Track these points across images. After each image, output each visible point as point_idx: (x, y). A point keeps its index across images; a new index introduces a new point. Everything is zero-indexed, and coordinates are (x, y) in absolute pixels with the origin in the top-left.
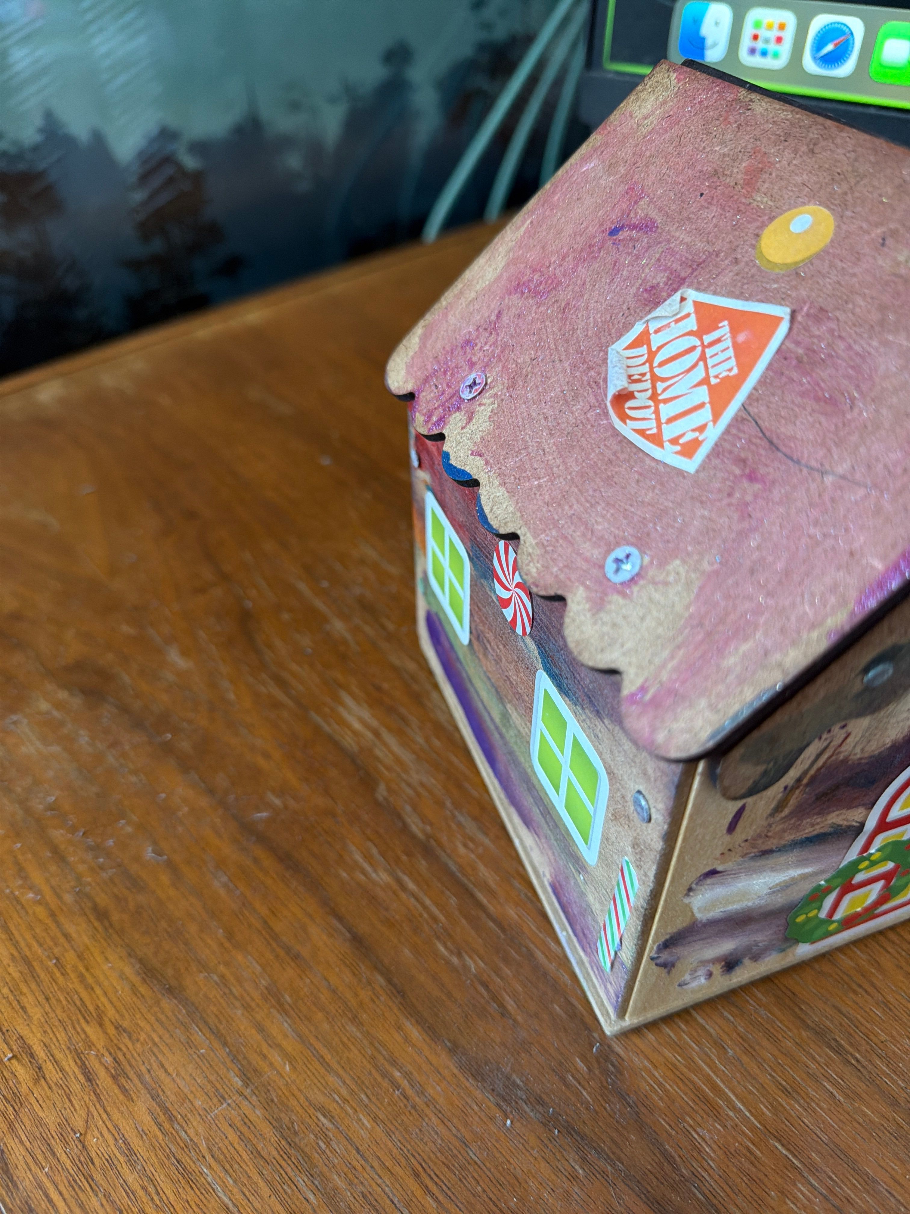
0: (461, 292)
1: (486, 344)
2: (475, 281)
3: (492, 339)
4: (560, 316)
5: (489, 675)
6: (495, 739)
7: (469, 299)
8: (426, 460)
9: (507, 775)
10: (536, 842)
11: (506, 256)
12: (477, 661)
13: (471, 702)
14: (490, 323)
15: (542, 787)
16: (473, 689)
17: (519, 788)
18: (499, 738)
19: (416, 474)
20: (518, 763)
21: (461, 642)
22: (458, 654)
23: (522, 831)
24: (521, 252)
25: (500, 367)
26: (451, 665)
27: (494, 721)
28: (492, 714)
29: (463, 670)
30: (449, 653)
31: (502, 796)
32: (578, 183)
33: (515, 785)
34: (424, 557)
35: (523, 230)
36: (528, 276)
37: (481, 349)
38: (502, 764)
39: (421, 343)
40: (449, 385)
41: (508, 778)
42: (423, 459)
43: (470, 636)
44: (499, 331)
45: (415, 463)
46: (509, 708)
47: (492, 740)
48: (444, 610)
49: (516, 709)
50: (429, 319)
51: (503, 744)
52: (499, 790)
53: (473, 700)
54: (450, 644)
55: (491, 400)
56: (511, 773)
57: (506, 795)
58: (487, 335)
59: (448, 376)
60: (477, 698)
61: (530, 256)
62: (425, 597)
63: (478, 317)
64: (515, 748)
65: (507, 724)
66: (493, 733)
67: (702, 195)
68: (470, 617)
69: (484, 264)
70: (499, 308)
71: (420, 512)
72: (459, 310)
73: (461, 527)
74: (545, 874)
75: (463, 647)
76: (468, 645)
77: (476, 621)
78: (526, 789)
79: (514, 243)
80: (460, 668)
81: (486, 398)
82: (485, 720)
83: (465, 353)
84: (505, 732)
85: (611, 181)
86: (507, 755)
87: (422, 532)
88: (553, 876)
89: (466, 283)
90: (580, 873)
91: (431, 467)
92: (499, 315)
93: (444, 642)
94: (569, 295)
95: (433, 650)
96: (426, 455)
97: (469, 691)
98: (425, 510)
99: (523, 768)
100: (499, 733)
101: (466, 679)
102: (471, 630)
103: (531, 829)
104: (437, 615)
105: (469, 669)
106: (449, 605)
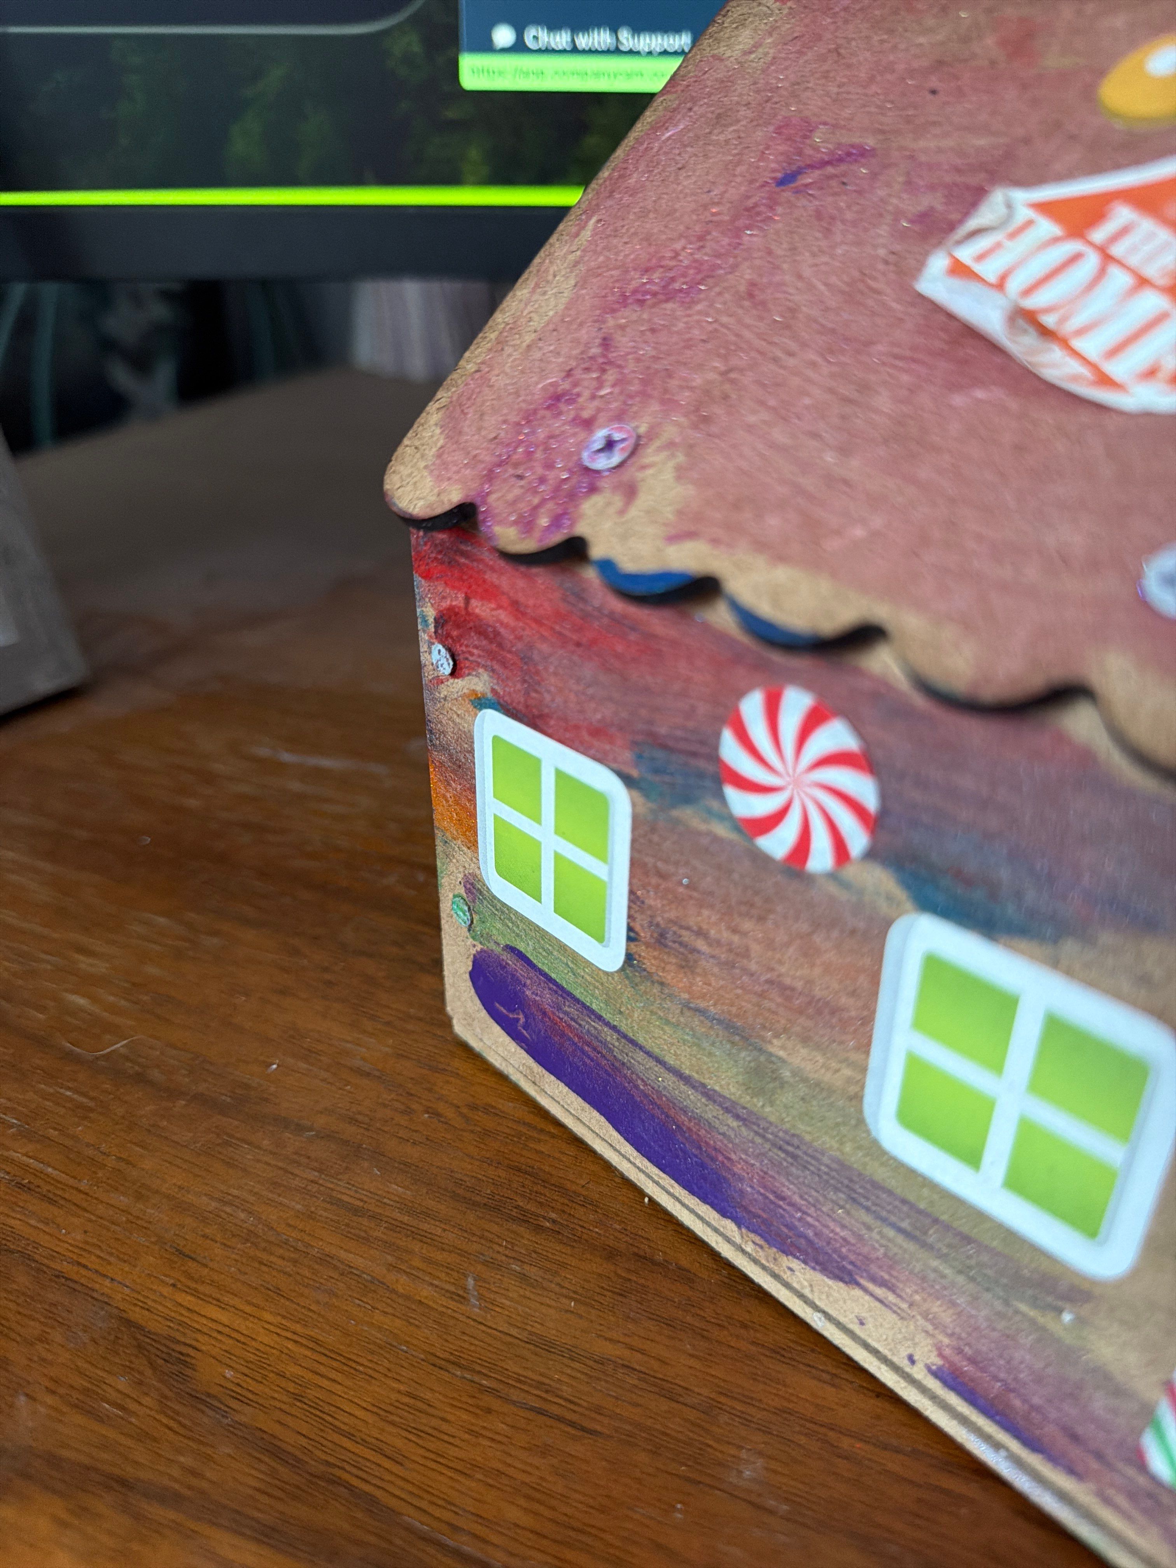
0: (501, 342)
1: (599, 388)
2: (523, 321)
3: (611, 376)
4: (746, 303)
5: (702, 1004)
6: (724, 1134)
7: (524, 345)
8: (476, 647)
9: (771, 1197)
10: (881, 1301)
11: (571, 272)
12: (656, 990)
13: (636, 1087)
14: (592, 358)
15: (911, 1173)
16: (640, 1056)
17: (817, 1209)
18: (739, 1126)
19: (439, 693)
20: (813, 1157)
21: (600, 969)
22: (587, 1001)
23: (828, 1297)
24: (601, 259)
25: (655, 407)
26: (563, 1035)
27: (720, 1096)
28: (712, 1084)
29: (606, 1029)
30: (554, 1013)
31: (749, 1248)
32: (666, 153)
33: (799, 1210)
34: (469, 848)
35: (587, 234)
36: (638, 280)
37: (593, 397)
38: (751, 1179)
39: (446, 432)
40: (549, 466)
41: (773, 1203)
42: (463, 652)
43: (627, 950)
44: (619, 362)
45: (441, 668)
46: (776, 1048)
47: (712, 1142)
48: (538, 929)
49: (805, 1040)
50: (445, 395)
51: (756, 1133)
52: (738, 1240)
53: (643, 1080)
54: (556, 992)
55: (664, 455)
56: (785, 1189)
57: (766, 1240)
58: (595, 375)
59: (539, 455)
60: (658, 1068)
61: (626, 256)
62: (469, 930)
63: (561, 360)
64: (801, 1128)
65: (771, 1085)
66: (717, 1123)
67: (934, 92)
68: (629, 908)
69: (528, 295)
70: (601, 335)
71: (454, 764)
72: (509, 365)
73: (597, 732)
74: (916, 1358)
75: (604, 980)
76: (622, 969)
77: (650, 907)
78: (841, 1203)
79: (579, 253)
80: (595, 1028)
81: (651, 455)
82: (686, 1106)
83: (560, 413)
84: (763, 1106)
85: (735, 131)
86: (771, 1154)
87: (464, 801)
88: (947, 1352)
89: (504, 328)
90: (1060, 1311)
91: (491, 655)
92: (606, 343)
93: (537, 995)
94: (748, 275)
95: (497, 1029)
96: (475, 639)
97: (628, 1064)
98: (472, 752)
99: (833, 1159)
100: (737, 1117)
101: (617, 1044)
102: (632, 934)
103: (863, 1282)
104: (512, 949)
105: (627, 1019)
106: (555, 911)
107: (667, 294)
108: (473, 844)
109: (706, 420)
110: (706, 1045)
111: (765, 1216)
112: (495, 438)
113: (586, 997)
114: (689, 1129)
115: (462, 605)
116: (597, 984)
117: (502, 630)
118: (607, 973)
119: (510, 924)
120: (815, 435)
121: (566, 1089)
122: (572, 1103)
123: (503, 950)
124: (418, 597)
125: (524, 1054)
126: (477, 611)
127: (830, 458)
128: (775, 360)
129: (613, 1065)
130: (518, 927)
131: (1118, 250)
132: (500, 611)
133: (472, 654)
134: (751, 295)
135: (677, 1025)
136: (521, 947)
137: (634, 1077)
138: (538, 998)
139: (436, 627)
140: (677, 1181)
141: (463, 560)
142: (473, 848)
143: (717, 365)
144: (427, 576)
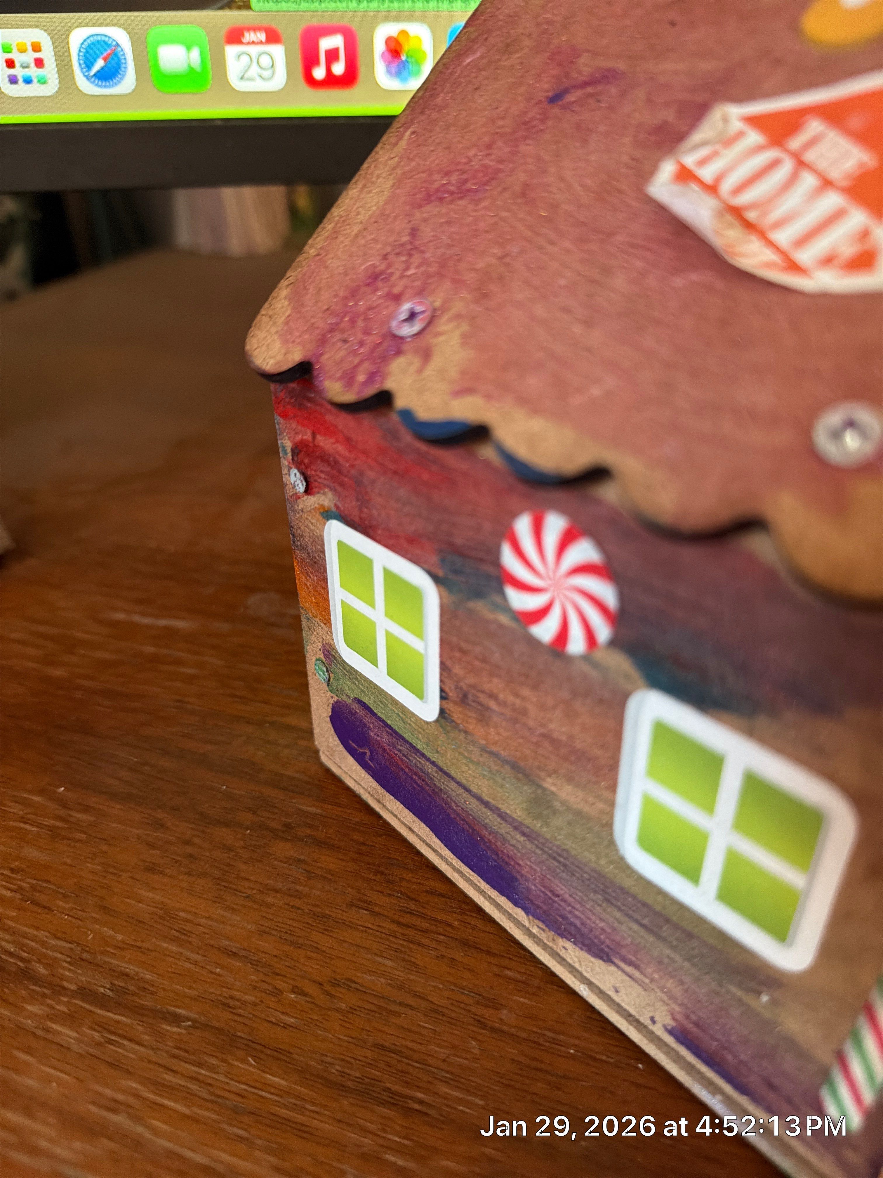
4: (520, 201)
5: (495, 749)
6: (514, 846)
7: (353, 233)
8: (322, 472)
9: (550, 894)
10: (630, 976)
11: (390, 175)
12: (462, 736)
13: (451, 807)
14: (402, 245)
15: (648, 884)
16: (453, 785)
17: (582, 906)
18: (524, 841)
19: (298, 506)
20: (578, 867)
21: (421, 719)
22: (414, 742)
23: (592, 970)
24: (413, 164)
25: (447, 285)
26: (397, 766)
27: (511, 817)
28: (503, 808)
29: (427, 764)
30: (390, 750)
31: (535, 930)
32: (465, 76)
33: (570, 905)
34: (325, 624)
35: (403, 143)
36: (439, 180)
37: (402, 277)
38: (535, 879)
39: (292, 305)
40: (367, 332)
41: (550, 898)
42: (313, 476)
43: (441, 705)
44: (422, 248)
45: (297, 488)
46: (549, 784)
47: (505, 851)
48: (376, 687)
49: (570, 780)
50: (293, 274)
51: (537, 847)
52: (527, 924)
53: (455, 802)
54: (391, 735)
55: (451, 326)
56: (558, 889)
57: (547, 926)
58: (404, 258)
59: (360, 323)
60: (466, 795)
61: (432, 162)
62: (328, 686)
63: (379, 246)
64: (569, 844)
65: (545, 812)
66: (509, 837)
67: (673, 24)
68: (441, 675)
69: (357, 194)
70: (410, 226)
71: (311, 560)
72: (341, 250)
73: (412, 540)
74: (656, 1019)
75: (425, 727)
76: (437, 721)
77: (456, 675)
78: (600, 902)
79: (396, 159)
80: (420, 763)
81: (443, 325)
82: (486, 824)
83: (377, 289)
84: (541, 827)
85: (518, 58)
86: (547, 862)
87: (319, 589)
88: (678, 1017)
89: (338, 220)
90: (759, 993)
91: (334, 479)
92: (414, 232)
93: (378, 736)
94: (522, 177)
95: (350, 759)
96: (321, 466)
97: (445, 790)
98: (323, 552)
99: (594, 870)
100: (523, 834)
101: (436, 775)
102: (443, 694)
103: (617, 961)
104: (359, 701)
105: (442, 757)
106: (388, 675)
107: (462, 193)
108: (328, 622)
109: (485, 296)
110: (499, 779)
111: (545, 907)
112: (328, 309)
113: (413, 739)
114: (489, 840)
115: (310, 439)
116: (420, 730)
117: (341, 460)
118: (427, 723)
119: (357, 683)
120: (566, 310)
121: (401, 806)
122: (406, 816)
123: (353, 701)
124: (278, 432)
125: (371, 779)
126: (321, 444)
127: (578, 329)
128: (541, 248)
129: (434, 790)
130: (362, 685)
131: (810, 156)
132: (338, 445)
133: (320, 478)
134: (523, 194)
135: (478, 763)
136: (365, 700)
137: (449, 800)
138: (378, 738)
139: (292, 455)
140: (481, 877)
141: (309, 405)
142: (328, 624)
143: (495, 251)
144: (284, 415)
